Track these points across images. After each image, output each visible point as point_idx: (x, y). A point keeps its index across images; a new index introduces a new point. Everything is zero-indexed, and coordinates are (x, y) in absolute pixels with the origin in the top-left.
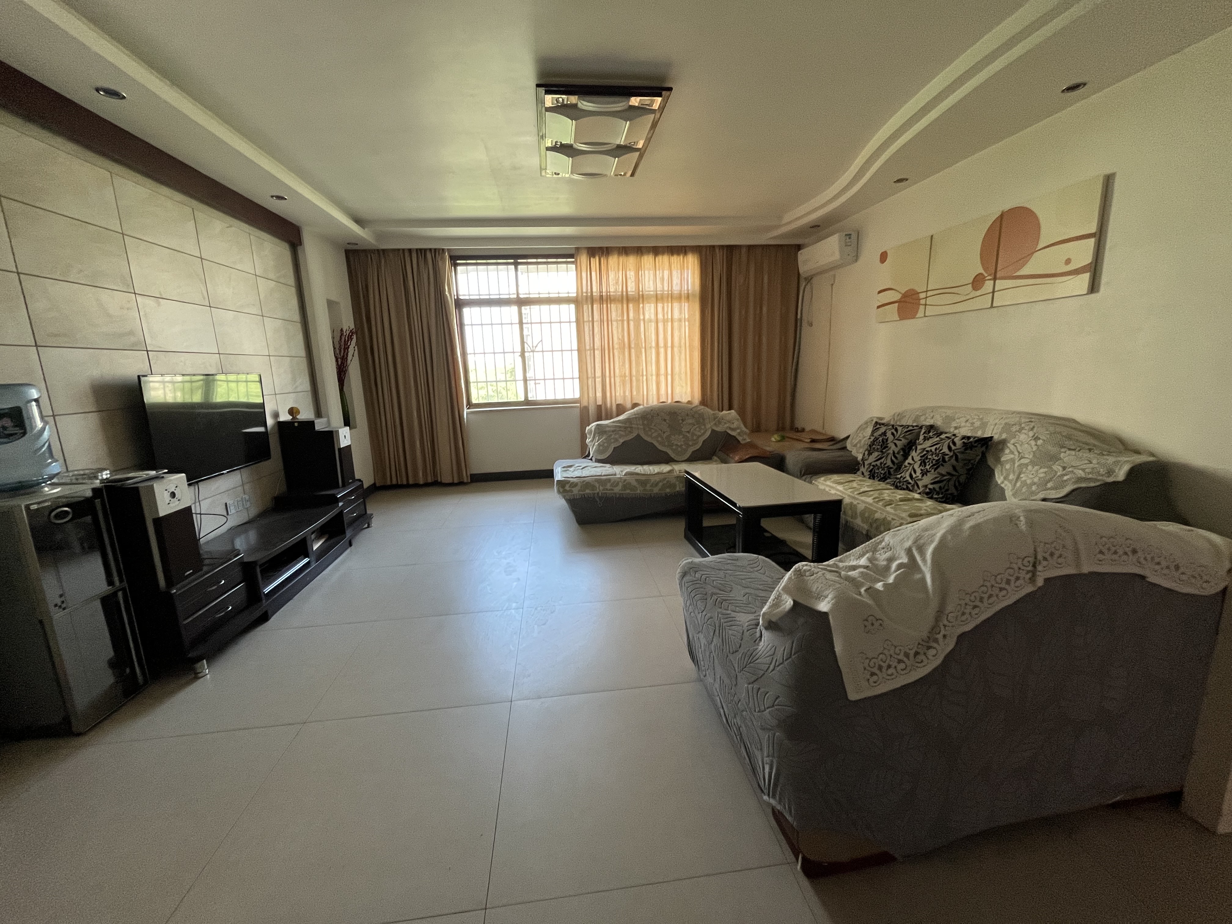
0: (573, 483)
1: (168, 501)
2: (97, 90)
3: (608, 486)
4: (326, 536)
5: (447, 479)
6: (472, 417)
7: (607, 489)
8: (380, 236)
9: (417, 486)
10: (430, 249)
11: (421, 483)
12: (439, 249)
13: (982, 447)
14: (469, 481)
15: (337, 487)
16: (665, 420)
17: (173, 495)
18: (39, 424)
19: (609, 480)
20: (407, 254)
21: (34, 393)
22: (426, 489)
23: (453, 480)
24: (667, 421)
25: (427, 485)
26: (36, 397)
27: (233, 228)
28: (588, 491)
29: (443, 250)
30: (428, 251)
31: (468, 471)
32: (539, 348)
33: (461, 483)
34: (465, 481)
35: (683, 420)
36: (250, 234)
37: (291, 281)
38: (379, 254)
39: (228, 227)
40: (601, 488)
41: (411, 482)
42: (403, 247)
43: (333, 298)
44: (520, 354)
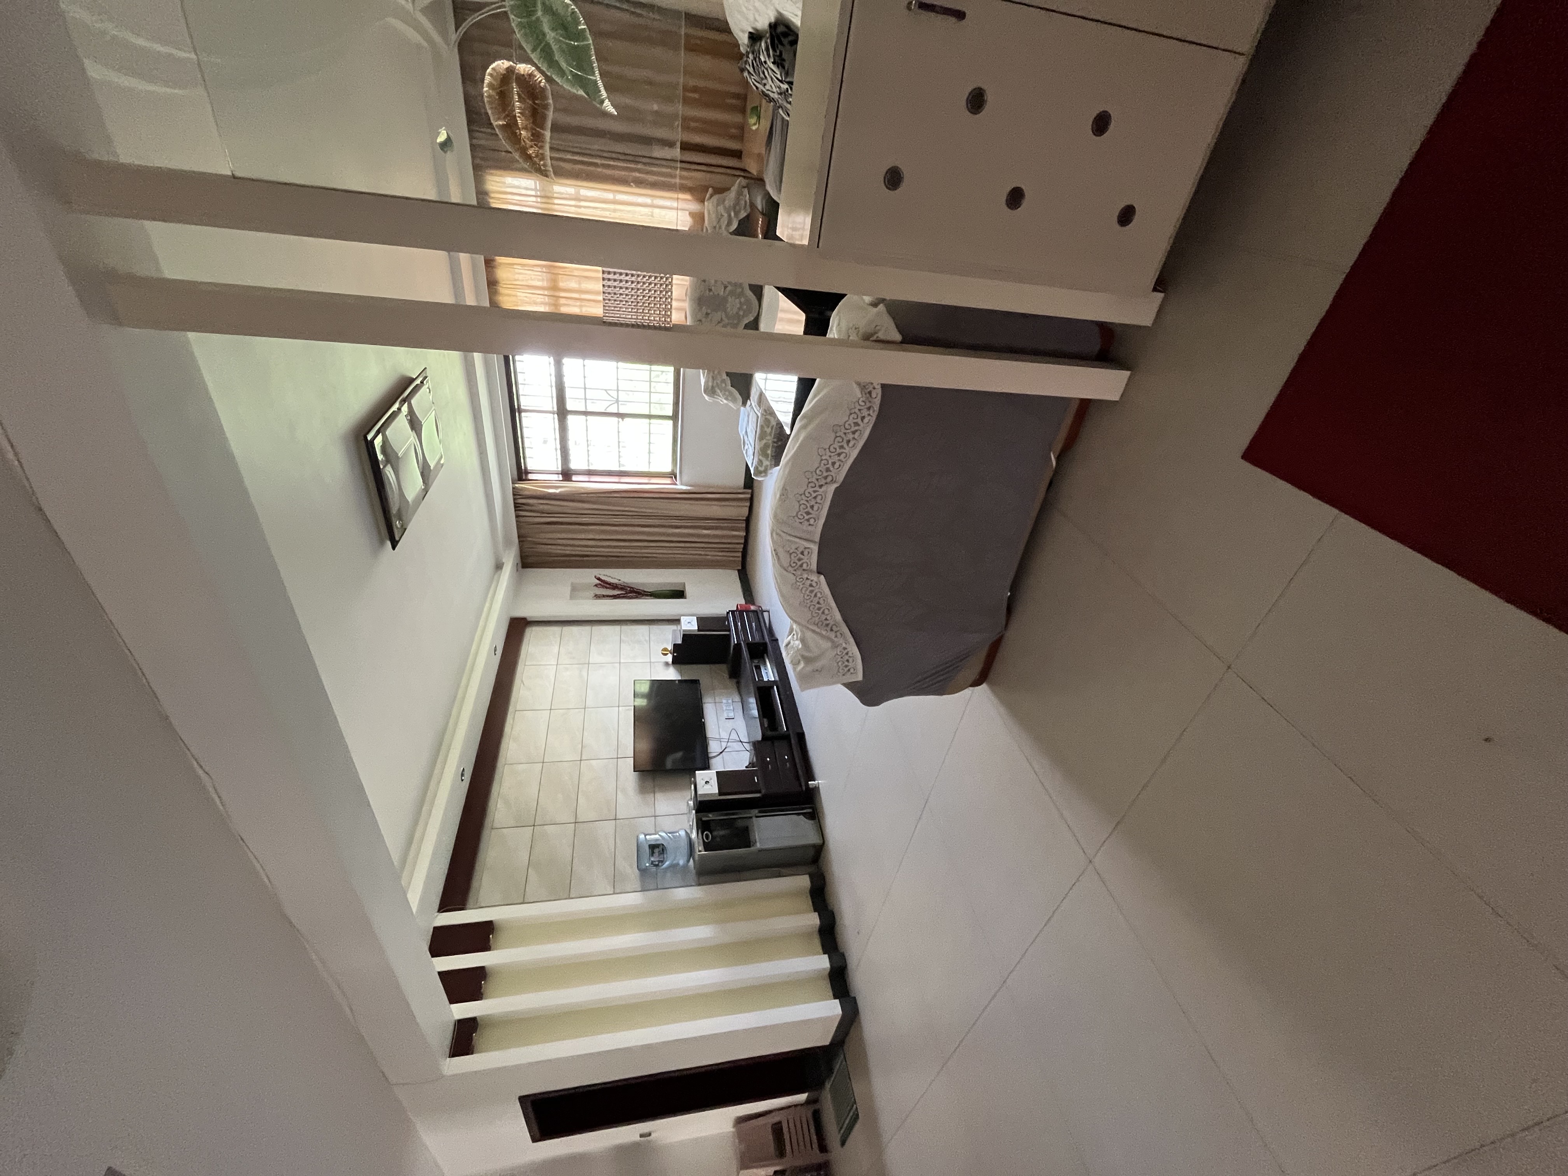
0: (758, 462)
1: (710, 787)
2: (462, 780)
3: (768, 430)
4: (765, 655)
5: (746, 511)
6: (685, 478)
7: (771, 432)
8: (507, 543)
9: (746, 538)
10: (514, 499)
11: (745, 534)
12: (513, 492)
13: (782, 44)
14: (750, 491)
15: (728, 637)
16: (707, 314)
17: (707, 782)
18: (657, 836)
19: (762, 427)
20: (522, 519)
21: (642, 837)
22: (752, 528)
23: (746, 506)
24: (709, 311)
25: (747, 529)
26: (643, 836)
27: (524, 679)
28: (769, 452)
29: (513, 488)
30: (516, 501)
31: (739, 491)
32: (614, 394)
33: (751, 500)
34: (749, 496)
35: (710, 290)
36: (525, 665)
37: (556, 629)
38: (522, 541)
39: (524, 684)
40: (768, 438)
41: (743, 541)
42: (515, 522)
43: (568, 590)
44: (620, 419)
